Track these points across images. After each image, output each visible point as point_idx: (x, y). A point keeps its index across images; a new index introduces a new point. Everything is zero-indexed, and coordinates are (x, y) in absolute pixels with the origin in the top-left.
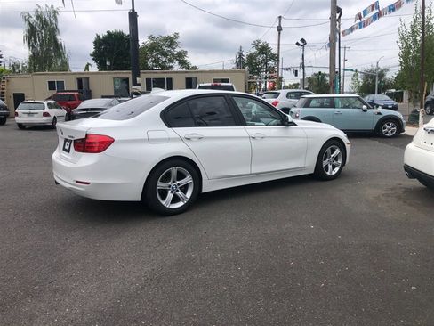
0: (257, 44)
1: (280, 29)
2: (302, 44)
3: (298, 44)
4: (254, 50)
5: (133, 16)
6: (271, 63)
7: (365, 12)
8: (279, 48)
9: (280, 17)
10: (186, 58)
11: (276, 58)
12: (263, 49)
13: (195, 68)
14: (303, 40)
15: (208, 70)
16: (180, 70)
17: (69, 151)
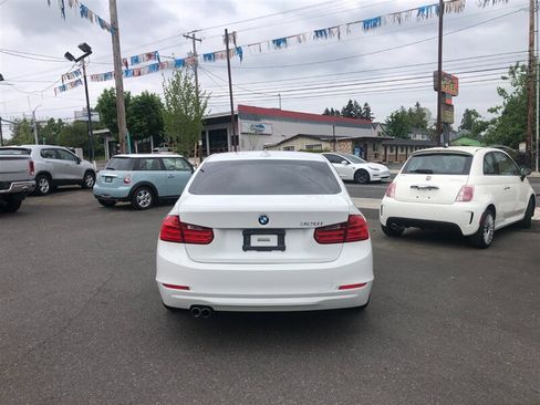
7: (134, 60)
17: (281, 247)
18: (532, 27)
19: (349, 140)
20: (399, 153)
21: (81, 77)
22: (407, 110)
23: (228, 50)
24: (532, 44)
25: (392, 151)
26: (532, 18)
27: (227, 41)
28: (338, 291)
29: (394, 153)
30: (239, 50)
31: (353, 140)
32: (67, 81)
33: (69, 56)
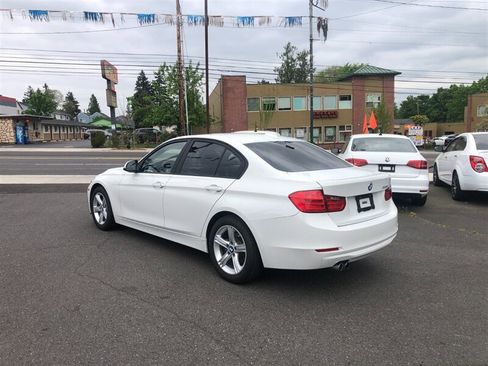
17: (373, 207)
18: (179, 38)
19: (9, 118)
20: (53, 132)
22: (35, 91)
24: (179, 51)
25: (47, 130)
26: (179, 30)
29: (49, 132)
31: (13, 118)
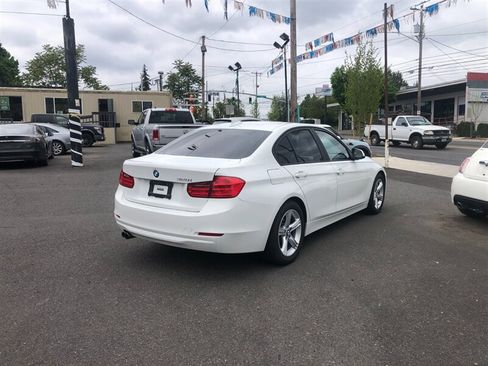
0: (179, 65)
1: (204, 50)
2: (236, 68)
3: (230, 68)
4: (176, 71)
5: (68, 25)
6: (195, 86)
7: (317, 42)
8: (203, 70)
9: (203, 37)
10: (94, 76)
11: (201, 81)
12: (186, 71)
13: (105, 87)
14: (238, 64)
15: (126, 90)
16: (86, 89)
17: (169, 196)
21: (282, 61)
23: (386, 23)
27: (386, 15)
28: (196, 235)
30: (396, 23)
32: (275, 66)
33: (276, 45)
